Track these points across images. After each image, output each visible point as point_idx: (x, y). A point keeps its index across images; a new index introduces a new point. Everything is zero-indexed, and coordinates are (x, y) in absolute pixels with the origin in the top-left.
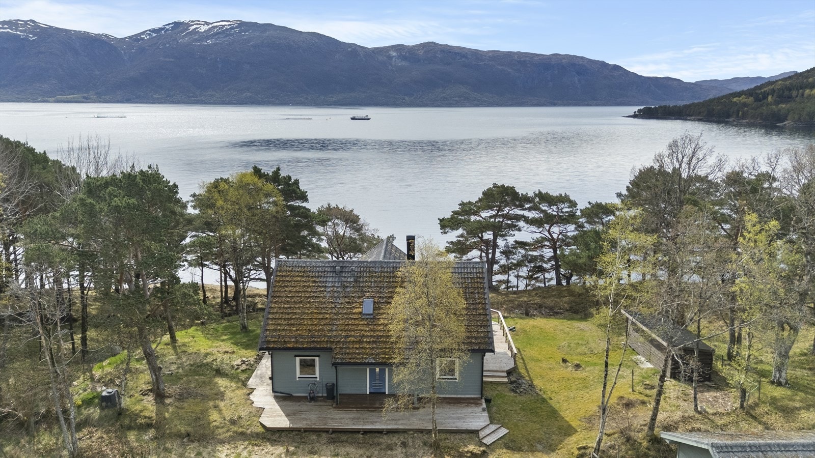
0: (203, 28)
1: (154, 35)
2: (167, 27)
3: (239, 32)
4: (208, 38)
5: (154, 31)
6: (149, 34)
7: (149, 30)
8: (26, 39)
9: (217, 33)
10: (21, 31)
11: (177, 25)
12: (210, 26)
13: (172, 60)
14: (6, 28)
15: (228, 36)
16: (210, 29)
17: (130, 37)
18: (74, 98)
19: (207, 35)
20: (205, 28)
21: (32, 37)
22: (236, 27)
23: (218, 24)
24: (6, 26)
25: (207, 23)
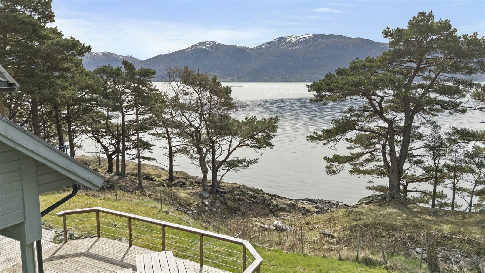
0: (294, 40)
1: (268, 45)
2: (275, 41)
3: (314, 41)
4: (296, 45)
5: (268, 43)
6: (266, 45)
7: (266, 43)
8: (209, 51)
9: (302, 42)
10: (207, 47)
11: (280, 39)
12: (298, 38)
13: (276, 58)
14: (201, 46)
15: (307, 43)
16: (298, 40)
17: (256, 47)
18: (227, 80)
19: (296, 43)
20: (296, 39)
21: (212, 50)
22: (312, 38)
23: (302, 37)
24: (201, 45)
25: (296, 37)
